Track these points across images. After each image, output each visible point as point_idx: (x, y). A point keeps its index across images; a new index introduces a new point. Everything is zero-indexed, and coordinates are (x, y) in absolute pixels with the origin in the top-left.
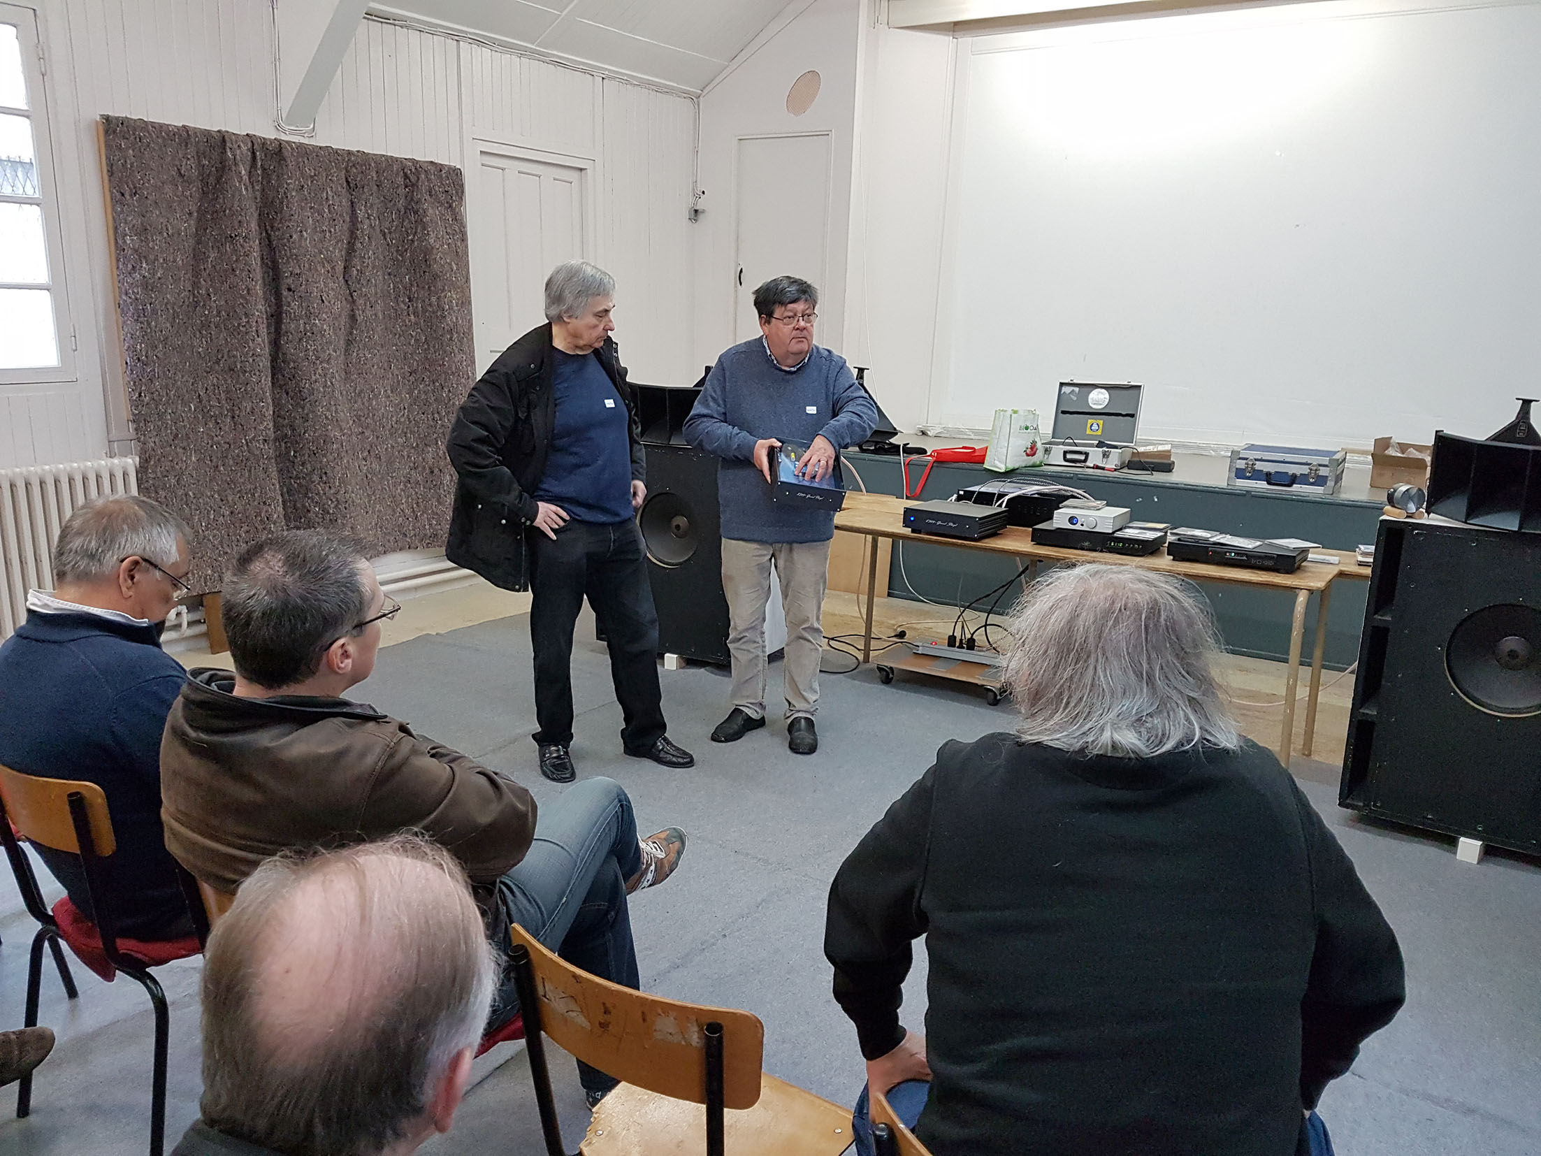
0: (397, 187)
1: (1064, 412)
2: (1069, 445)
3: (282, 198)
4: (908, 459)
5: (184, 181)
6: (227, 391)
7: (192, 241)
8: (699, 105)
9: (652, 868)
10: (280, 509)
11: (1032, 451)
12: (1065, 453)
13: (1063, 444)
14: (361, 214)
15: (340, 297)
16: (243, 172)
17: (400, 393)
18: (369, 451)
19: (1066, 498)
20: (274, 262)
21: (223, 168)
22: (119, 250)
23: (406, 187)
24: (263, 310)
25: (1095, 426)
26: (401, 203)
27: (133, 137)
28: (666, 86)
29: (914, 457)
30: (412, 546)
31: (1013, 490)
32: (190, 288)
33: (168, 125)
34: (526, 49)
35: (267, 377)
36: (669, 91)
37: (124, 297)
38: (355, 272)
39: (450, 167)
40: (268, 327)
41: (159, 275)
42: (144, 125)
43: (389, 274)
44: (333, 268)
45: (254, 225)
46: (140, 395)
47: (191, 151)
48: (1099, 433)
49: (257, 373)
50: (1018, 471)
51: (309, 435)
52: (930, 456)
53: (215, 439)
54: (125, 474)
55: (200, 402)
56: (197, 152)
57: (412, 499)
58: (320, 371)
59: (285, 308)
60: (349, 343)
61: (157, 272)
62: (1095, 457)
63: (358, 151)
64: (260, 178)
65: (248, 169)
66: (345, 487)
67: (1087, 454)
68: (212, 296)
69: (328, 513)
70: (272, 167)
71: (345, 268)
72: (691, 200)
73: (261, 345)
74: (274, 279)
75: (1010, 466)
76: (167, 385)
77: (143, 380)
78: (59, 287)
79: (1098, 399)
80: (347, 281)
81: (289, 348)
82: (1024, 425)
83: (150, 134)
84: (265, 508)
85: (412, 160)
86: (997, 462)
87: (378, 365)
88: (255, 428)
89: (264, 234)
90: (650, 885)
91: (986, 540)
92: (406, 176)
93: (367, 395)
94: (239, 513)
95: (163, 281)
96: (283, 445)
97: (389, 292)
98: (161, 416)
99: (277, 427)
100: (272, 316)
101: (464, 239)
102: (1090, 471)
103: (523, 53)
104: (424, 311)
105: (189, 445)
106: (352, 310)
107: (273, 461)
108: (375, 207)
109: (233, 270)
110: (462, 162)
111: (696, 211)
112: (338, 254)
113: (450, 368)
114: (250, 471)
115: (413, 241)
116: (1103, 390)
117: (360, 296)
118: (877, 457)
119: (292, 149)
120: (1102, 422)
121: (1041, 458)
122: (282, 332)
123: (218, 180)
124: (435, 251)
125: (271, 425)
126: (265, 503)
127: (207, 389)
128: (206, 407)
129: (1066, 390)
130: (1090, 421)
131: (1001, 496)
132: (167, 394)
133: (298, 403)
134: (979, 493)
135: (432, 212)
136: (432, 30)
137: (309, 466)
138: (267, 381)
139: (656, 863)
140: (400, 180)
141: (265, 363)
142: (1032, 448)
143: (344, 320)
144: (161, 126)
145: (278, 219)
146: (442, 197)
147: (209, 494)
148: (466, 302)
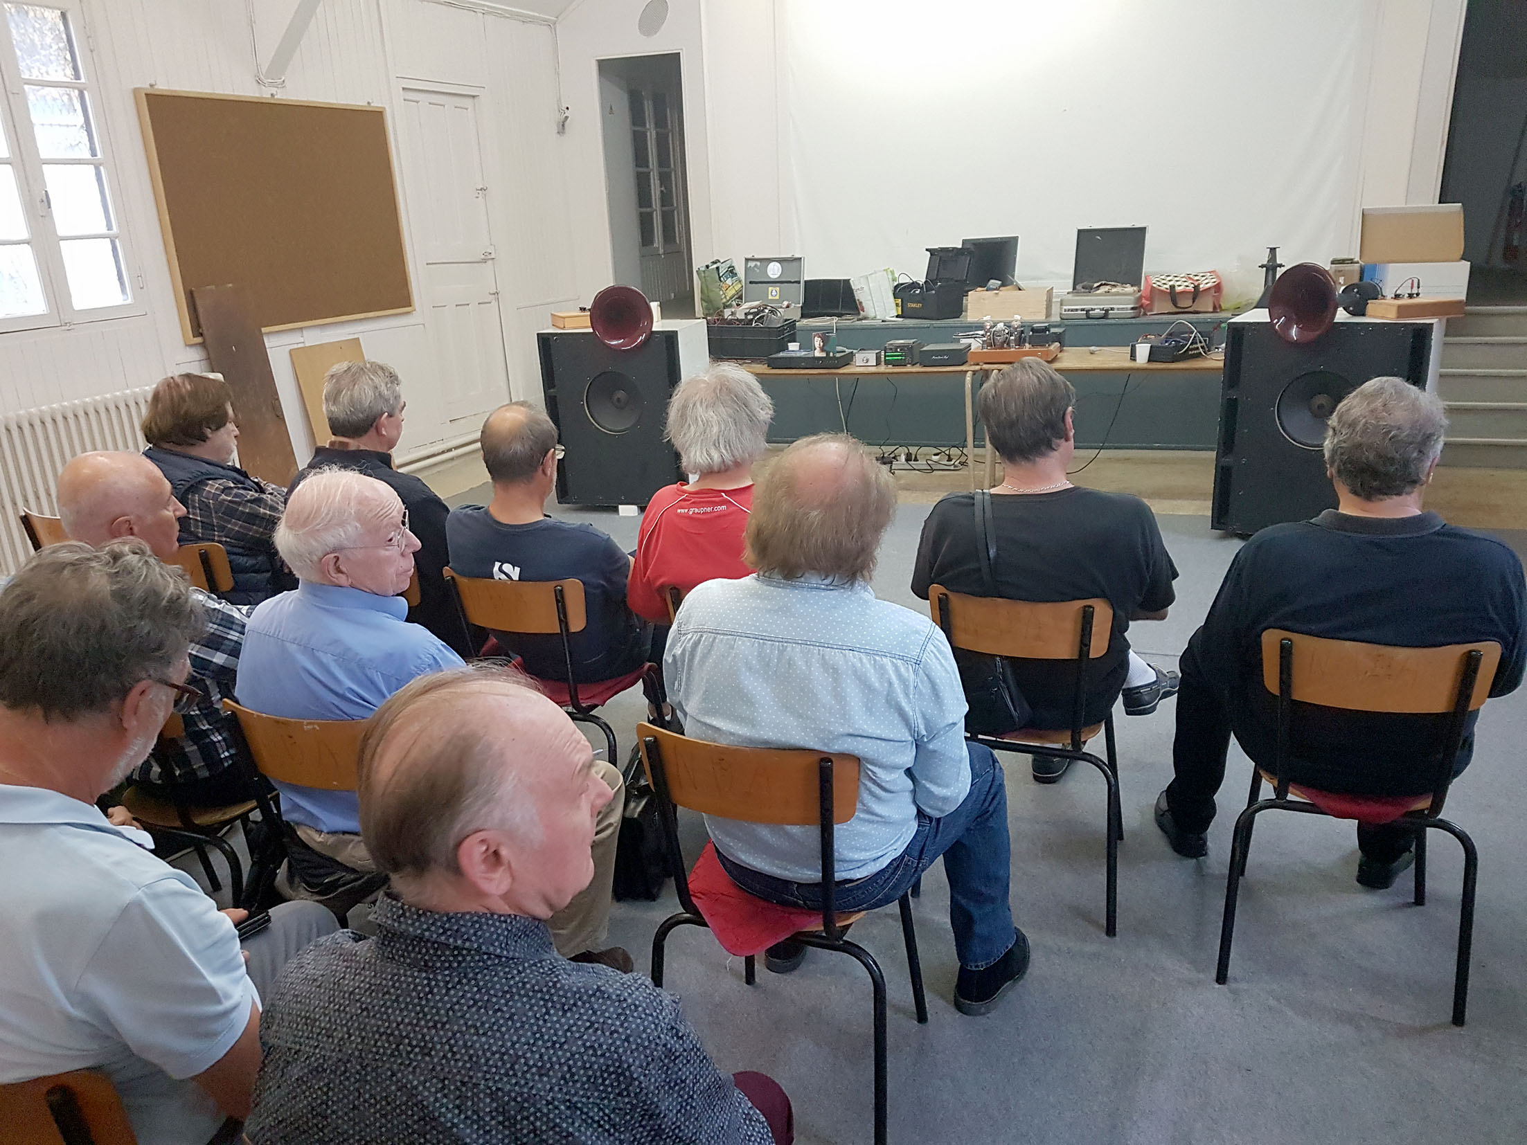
1: (751, 283)
8: (555, 31)
25: (774, 294)
28: (531, 17)
36: (533, 20)
48: (777, 297)
72: (558, 116)
79: (774, 271)
111: (563, 126)
116: (777, 263)
129: (751, 264)
130: (770, 288)
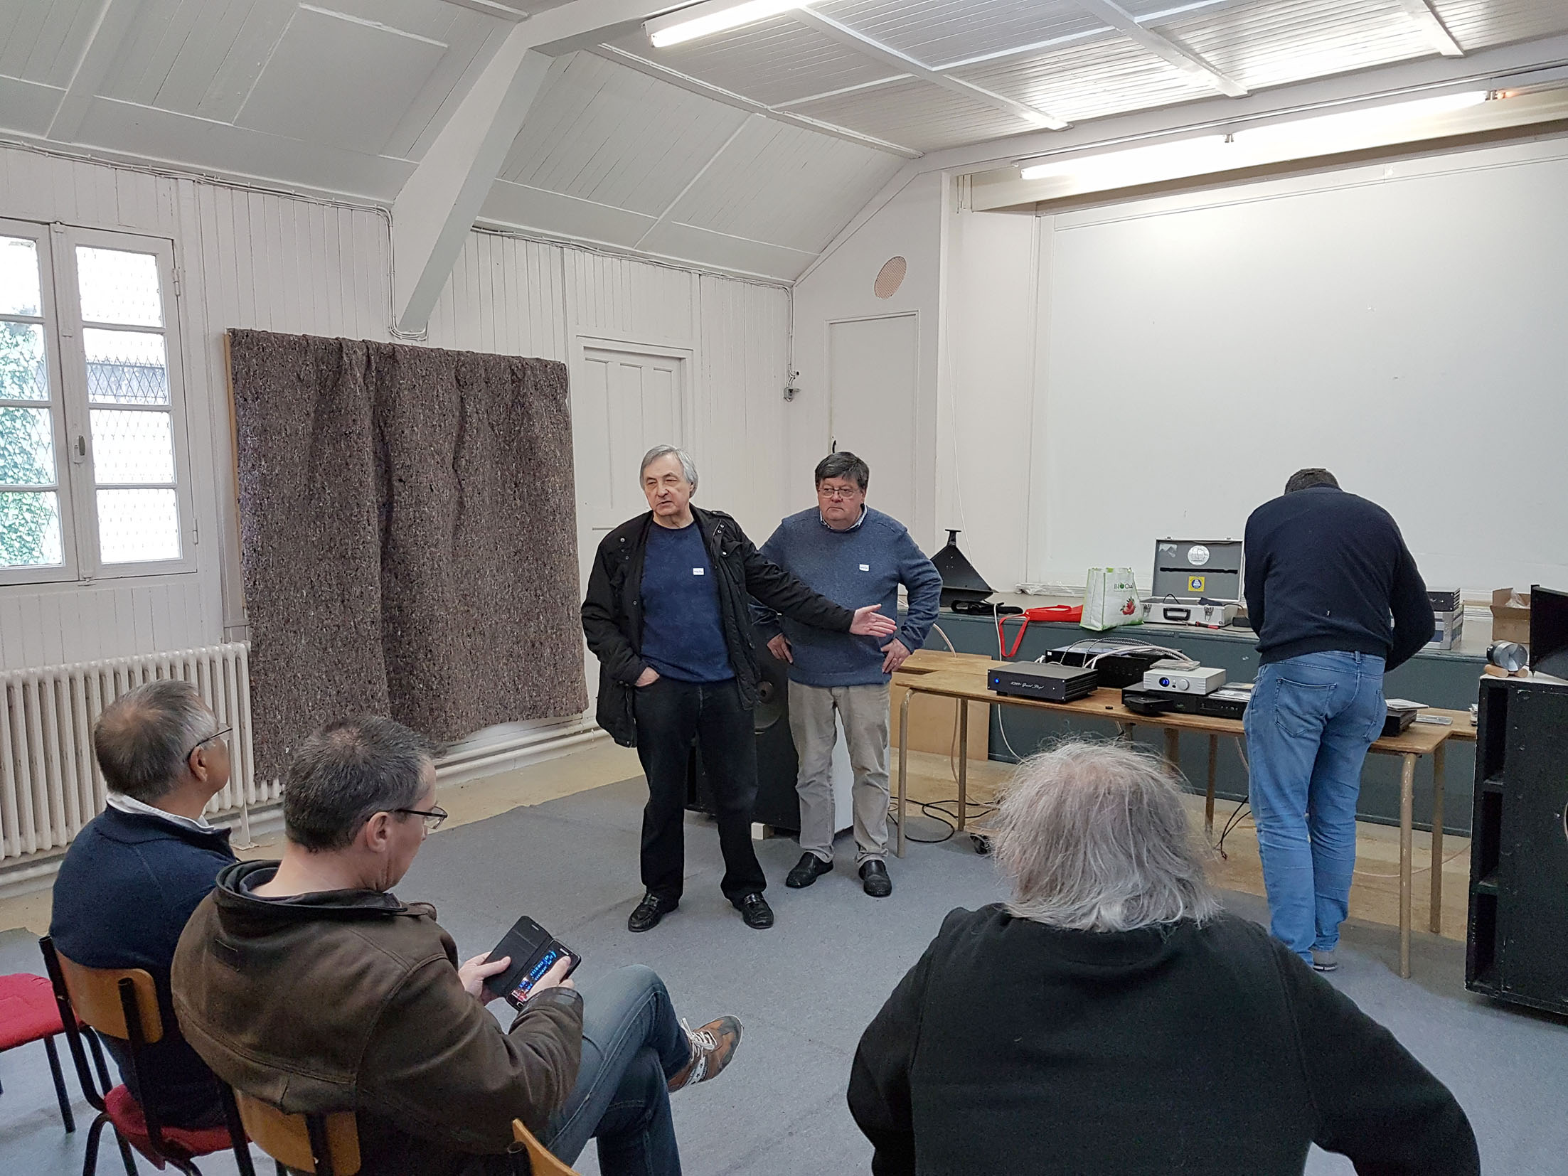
0: (505, 383)
1: (1163, 569)
2: (1171, 602)
3: (395, 396)
4: (1003, 619)
5: (303, 385)
6: (338, 577)
7: (308, 440)
8: (792, 294)
9: (703, 1060)
10: (385, 687)
11: (1130, 609)
12: (1165, 610)
13: (1164, 601)
14: (469, 409)
15: (449, 486)
16: (358, 374)
17: (505, 573)
18: (474, 629)
19: (1159, 658)
20: (387, 455)
21: (339, 371)
22: (240, 450)
23: (513, 382)
24: (375, 501)
25: (1197, 583)
26: (508, 398)
27: (256, 348)
28: (761, 279)
29: (1009, 616)
30: (513, 717)
31: (1104, 650)
32: (306, 482)
33: (290, 335)
34: (625, 252)
35: (376, 562)
36: (763, 283)
37: (243, 493)
38: (464, 463)
39: (554, 363)
40: (380, 516)
41: (277, 471)
42: (267, 336)
43: (497, 463)
44: (443, 459)
45: (367, 423)
46: (255, 584)
47: (311, 357)
49: (367, 559)
50: (1114, 630)
51: (416, 616)
52: (1025, 615)
53: (326, 622)
54: (237, 659)
55: (313, 587)
56: (316, 358)
57: (514, 673)
58: (428, 555)
59: (396, 497)
60: (457, 527)
61: (275, 468)
62: (1198, 614)
63: (468, 352)
64: (374, 380)
65: (363, 372)
66: (449, 663)
67: (1188, 612)
68: (327, 488)
69: (432, 689)
70: (386, 369)
71: (454, 459)
72: (786, 380)
73: (372, 534)
74: (386, 471)
75: (1108, 625)
76: (281, 573)
77: (258, 569)
78: (183, 486)
79: (1199, 556)
80: (456, 471)
81: (400, 535)
82: (1118, 583)
83: (273, 345)
84: (370, 687)
85: (519, 358)
86: (1093, 620)
87: (484, 547)
88: (363, 611)
89: (378, 431)
90: (701, 1080)
91: (1074, 703)
92: (513, 373)
93: (473, 576)
94: (345, 692)
95: (280, 477)
96: (391, 625)
97: (497, 479)
98: (273, 603)
99: (385, 608)
100: (384, 505)
101: (568, 427)
102: (1193, 629)
103: (622, 255)
104: (530, 495)
105: (299, 630)
106: (461, 498)
107: (380, 641)
108: (483, 402)
109: (347, 464)
110: (567, 359)
111: (791, 391)
112: (448, 447)
113: (552, 546)
114: (357, 651)
115: (519, 431)
116: (1203, 547)
117: (468, 485)
118: (971, 617)
119: (405, 352)
120: (1203, 578)
121: (1140, 616)
122: (393, 520)
123: (335, 384)
124: (540, 440)
125: (379, 608)
126: (370, 682)
127: (319, 575)
128: (317, 592)
129: (1164, 547)
130: (1191, 578)
131: (1090, 656)
132: (280, 581)
133: (407, 586)
134: (1068, 653)
135: (537, 404)
136: (536, 239)
137: (415, 644)
138: (376, 567)
139: (707, 1057)
140: (508, 376)
141: (375, 549)
142: (1129, 606)
143: (453, 506)
144: (283, 336)
145: (391, 416)
146: (547, 390)
147: (317, 675)
148: (569, 486)
